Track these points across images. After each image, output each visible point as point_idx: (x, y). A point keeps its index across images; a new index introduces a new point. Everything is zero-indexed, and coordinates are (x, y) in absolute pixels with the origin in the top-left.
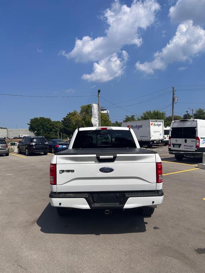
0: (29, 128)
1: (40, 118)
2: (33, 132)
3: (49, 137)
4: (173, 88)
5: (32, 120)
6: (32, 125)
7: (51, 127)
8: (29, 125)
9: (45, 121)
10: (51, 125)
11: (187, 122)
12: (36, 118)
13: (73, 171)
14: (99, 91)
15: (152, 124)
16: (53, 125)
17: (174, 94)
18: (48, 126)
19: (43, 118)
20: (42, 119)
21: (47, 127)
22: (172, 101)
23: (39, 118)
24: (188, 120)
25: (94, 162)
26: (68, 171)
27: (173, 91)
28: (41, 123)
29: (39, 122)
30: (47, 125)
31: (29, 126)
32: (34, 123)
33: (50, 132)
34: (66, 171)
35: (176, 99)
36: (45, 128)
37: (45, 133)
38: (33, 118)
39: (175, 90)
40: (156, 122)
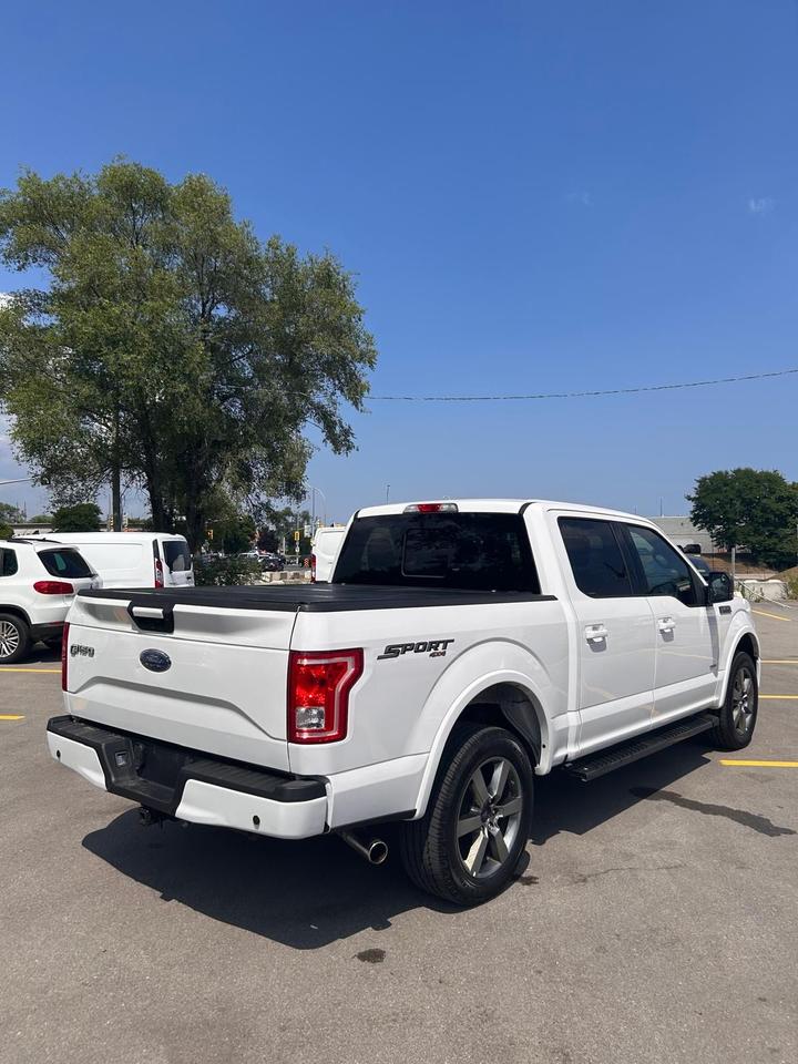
0: (692, 512)
1: (738, 471)
2: (709, 529)
3: (770, 550)
5: (702, 482)
6: (703, 501)
7: (781, 507)
8: (693, 500)
9: (757, 482)
10: (781, 499)
12: (720, 473)
16: (789, 498)
18: (771, 503)
19: (748, 473)
20: (745, 475)
21: (764, 510)
23: (730, 473)
28: (739, 491)
29: (733, 488)
30: (765, 501)
31: (691, 505)
32: (713, 491)
33: (777, 528)
36: (757, 512)
37: (757, 532)
38: (709, 474)
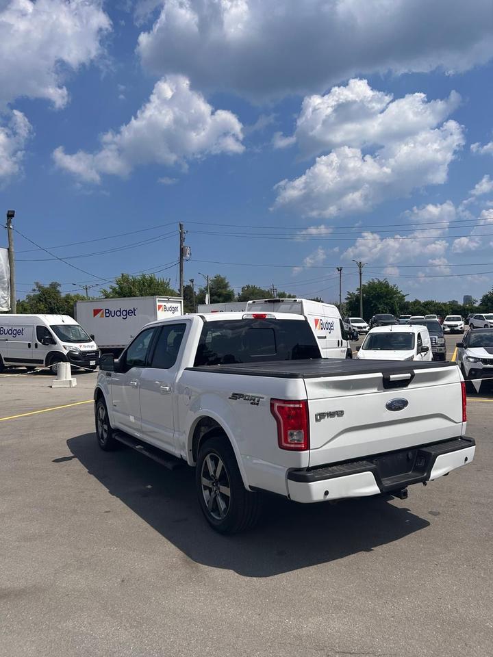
4: (180, 225)
11: (279, 304)
13: (340, 413)
14: (10, 215)
15: (160, 307)
17: (182, 240)
22: (179, 256)
24: (283, 301)
25: (376, 390)
26: (331, 415)
27: (181, 234)
34: (327, 414)
35: (188, 251)
39: (184, 230)
40: (168, 301)
